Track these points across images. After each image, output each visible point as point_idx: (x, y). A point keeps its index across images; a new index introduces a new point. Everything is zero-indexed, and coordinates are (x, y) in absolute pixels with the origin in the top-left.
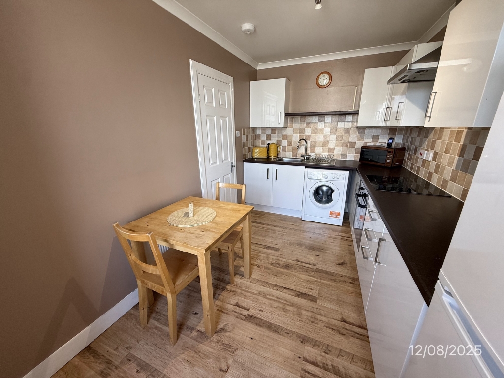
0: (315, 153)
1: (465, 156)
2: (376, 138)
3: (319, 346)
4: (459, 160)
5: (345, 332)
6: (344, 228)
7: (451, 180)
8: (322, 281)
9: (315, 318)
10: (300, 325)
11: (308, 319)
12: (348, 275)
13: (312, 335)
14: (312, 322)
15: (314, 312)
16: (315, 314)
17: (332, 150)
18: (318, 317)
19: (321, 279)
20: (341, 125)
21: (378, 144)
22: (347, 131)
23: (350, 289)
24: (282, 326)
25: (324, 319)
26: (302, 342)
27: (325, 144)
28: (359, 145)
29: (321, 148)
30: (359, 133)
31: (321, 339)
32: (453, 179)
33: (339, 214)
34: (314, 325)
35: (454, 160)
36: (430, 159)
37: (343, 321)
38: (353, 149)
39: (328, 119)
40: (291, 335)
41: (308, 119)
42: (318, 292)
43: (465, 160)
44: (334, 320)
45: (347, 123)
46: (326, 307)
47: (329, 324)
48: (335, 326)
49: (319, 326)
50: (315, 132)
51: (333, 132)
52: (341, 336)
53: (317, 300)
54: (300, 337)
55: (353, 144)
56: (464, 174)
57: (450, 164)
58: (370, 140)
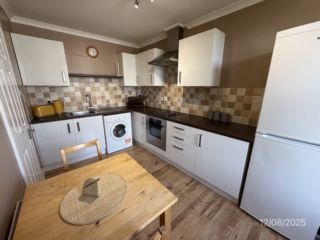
0: (97, 105)
1: (186, 97)
2: (130, 92)
3: (197, 202)
4: (183, 99)
5: (192, 188)
6: (135, 146)
7: (182, 107)
8: (161, 177)
9: (182, 194)
10: (183, 204)
11: (180, 198)
12: (164, 166)
13: (190, 202)
14: (183, 197)
15: (178, 193)
16: (179, 193)
17: (108, 101)
18: (181, 192)
19: (160, 176)
20: (111, 85)
21: (132, 96)
22: (115, 89)
23: (172, 171)
24: (180, 213)
25: (183, 191)
26: (193, 209)
27: (103, 97)
28: (123, 97)
29: (101, 100)
30: (122, 90)
31: (194, 199)
32: (183, 106)
33: (130, 139)
34: (185, 197)
35: (181, 99)
36: (166, 100)
37: (187, 184)
38: (121, 100)
39: (102, 80)
40: (187, 212)
41: (86, 80)
42: (167, 183)
43: (186, 99)
44: (186, 188)
45: (113, 84)
46: (177, 186)
47: (187, 191)
48: (189, 189)
49: (186, 195)
50: (93, 89)
51: (107, 89)
52: (194, 191)
53: (171, 187)
54: (190, 208)
55: (120, 97)
56: (188, 104)
57: (179, 101)
58: (128, 94)
